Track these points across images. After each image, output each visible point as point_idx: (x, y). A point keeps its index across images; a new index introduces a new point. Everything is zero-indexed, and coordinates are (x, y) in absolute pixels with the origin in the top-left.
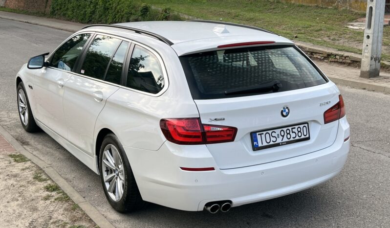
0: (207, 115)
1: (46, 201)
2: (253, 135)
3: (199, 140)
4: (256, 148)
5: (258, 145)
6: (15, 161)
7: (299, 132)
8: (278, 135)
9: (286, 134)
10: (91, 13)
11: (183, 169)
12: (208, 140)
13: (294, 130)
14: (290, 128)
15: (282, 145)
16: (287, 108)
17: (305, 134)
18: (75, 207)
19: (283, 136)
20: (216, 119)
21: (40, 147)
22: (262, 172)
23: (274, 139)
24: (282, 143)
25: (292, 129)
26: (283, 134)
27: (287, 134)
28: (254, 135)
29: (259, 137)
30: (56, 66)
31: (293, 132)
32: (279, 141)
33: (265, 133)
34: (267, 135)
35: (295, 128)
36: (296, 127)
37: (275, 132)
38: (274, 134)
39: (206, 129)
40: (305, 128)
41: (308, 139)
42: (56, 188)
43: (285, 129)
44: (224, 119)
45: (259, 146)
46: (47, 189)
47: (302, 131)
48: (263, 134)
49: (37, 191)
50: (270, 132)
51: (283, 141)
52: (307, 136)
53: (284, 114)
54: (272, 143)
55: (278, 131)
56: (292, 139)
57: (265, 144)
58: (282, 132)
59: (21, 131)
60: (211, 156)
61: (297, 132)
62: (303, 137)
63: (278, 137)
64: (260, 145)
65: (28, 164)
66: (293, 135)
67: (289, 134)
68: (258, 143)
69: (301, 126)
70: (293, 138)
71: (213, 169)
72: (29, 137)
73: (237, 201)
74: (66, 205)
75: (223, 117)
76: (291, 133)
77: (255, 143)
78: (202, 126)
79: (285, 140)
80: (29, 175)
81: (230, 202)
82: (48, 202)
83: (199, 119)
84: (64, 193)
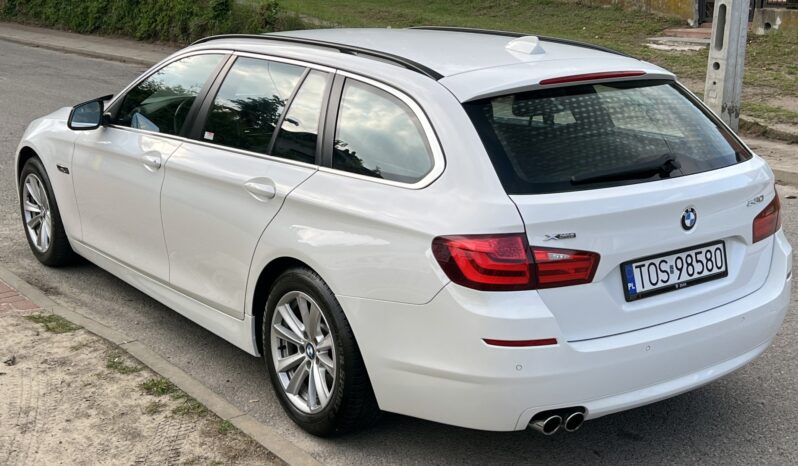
0: (539, 227)
1: (154, 417)
2: (625, 269)
3: (524, 280)
4: (631, 296)
5: (635, 290)
6: (48, 329)
7: (708, 260)
8: (671, 267)
9: (685, 265)
10: (98, 12)
11: (489, 342)
12: (542, 280)
13: (700, 257)
14: (692, 253)
15: (679, 288)
16: (692, 210)
17: (719, 265)
18: (224, 428)
19: (680, 270)
20: (558, 237)
21: (85, 297)
22: (648, 346)
23: (663, 276)
24: (679, 284)
25: (696, 254)
26: (679, 266)
27: (688, 265)
28: (627, 268)
29: (636, 272)
30: (128, 123)
31: (698, 261)
32: (673, 280)
33: (647, 263)
34: (652, 268)
35: (701, 253)
36: (704, 250)
37: (666, 262)
38: (664, 267)
39: (539, 257)
40: (718, 251)
41: (724, 274)
42: (167, 388)
43: (683, 255)
44: (575, 236)
45: (638, 291)
46: (148, 388)
47: (713, 259)
48: (643, 265)
49: (125, 394)
50: (657, 261)
51: (681, 280)
52: (723, 269)
53: (688, 223)
54: (660, 285)
55: (671, 260)
56: (696, 276)
57: (649, 287)
58: (679, 261)
59: (33, 265)
60: (552, 315)
61: (705, 261)
62: (715, 271)
63: (672, 272)
64: (639, 289)
65: (81, 337)
66: (698, 267)
67: (691, 264)
68: (634, 285)
69: (712, 248)
70: (699, 273)
71: (553, 341)
72: (53, 277)
73: (596, 407)
74: (201, 424)
75: (572, 232)
76: (694, 263)
77: (630, 285)
78: (530, 250)
79: (685, 277)
80: (94, 359)
81: (582, 409)
82: (160, 418)
83: (524, 236)
84: (190, 399)
